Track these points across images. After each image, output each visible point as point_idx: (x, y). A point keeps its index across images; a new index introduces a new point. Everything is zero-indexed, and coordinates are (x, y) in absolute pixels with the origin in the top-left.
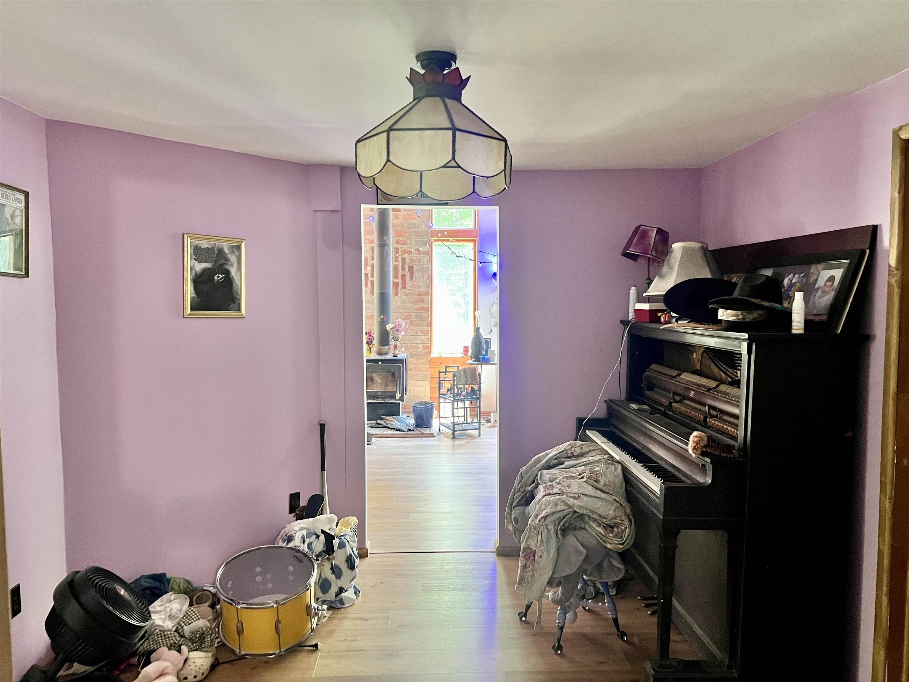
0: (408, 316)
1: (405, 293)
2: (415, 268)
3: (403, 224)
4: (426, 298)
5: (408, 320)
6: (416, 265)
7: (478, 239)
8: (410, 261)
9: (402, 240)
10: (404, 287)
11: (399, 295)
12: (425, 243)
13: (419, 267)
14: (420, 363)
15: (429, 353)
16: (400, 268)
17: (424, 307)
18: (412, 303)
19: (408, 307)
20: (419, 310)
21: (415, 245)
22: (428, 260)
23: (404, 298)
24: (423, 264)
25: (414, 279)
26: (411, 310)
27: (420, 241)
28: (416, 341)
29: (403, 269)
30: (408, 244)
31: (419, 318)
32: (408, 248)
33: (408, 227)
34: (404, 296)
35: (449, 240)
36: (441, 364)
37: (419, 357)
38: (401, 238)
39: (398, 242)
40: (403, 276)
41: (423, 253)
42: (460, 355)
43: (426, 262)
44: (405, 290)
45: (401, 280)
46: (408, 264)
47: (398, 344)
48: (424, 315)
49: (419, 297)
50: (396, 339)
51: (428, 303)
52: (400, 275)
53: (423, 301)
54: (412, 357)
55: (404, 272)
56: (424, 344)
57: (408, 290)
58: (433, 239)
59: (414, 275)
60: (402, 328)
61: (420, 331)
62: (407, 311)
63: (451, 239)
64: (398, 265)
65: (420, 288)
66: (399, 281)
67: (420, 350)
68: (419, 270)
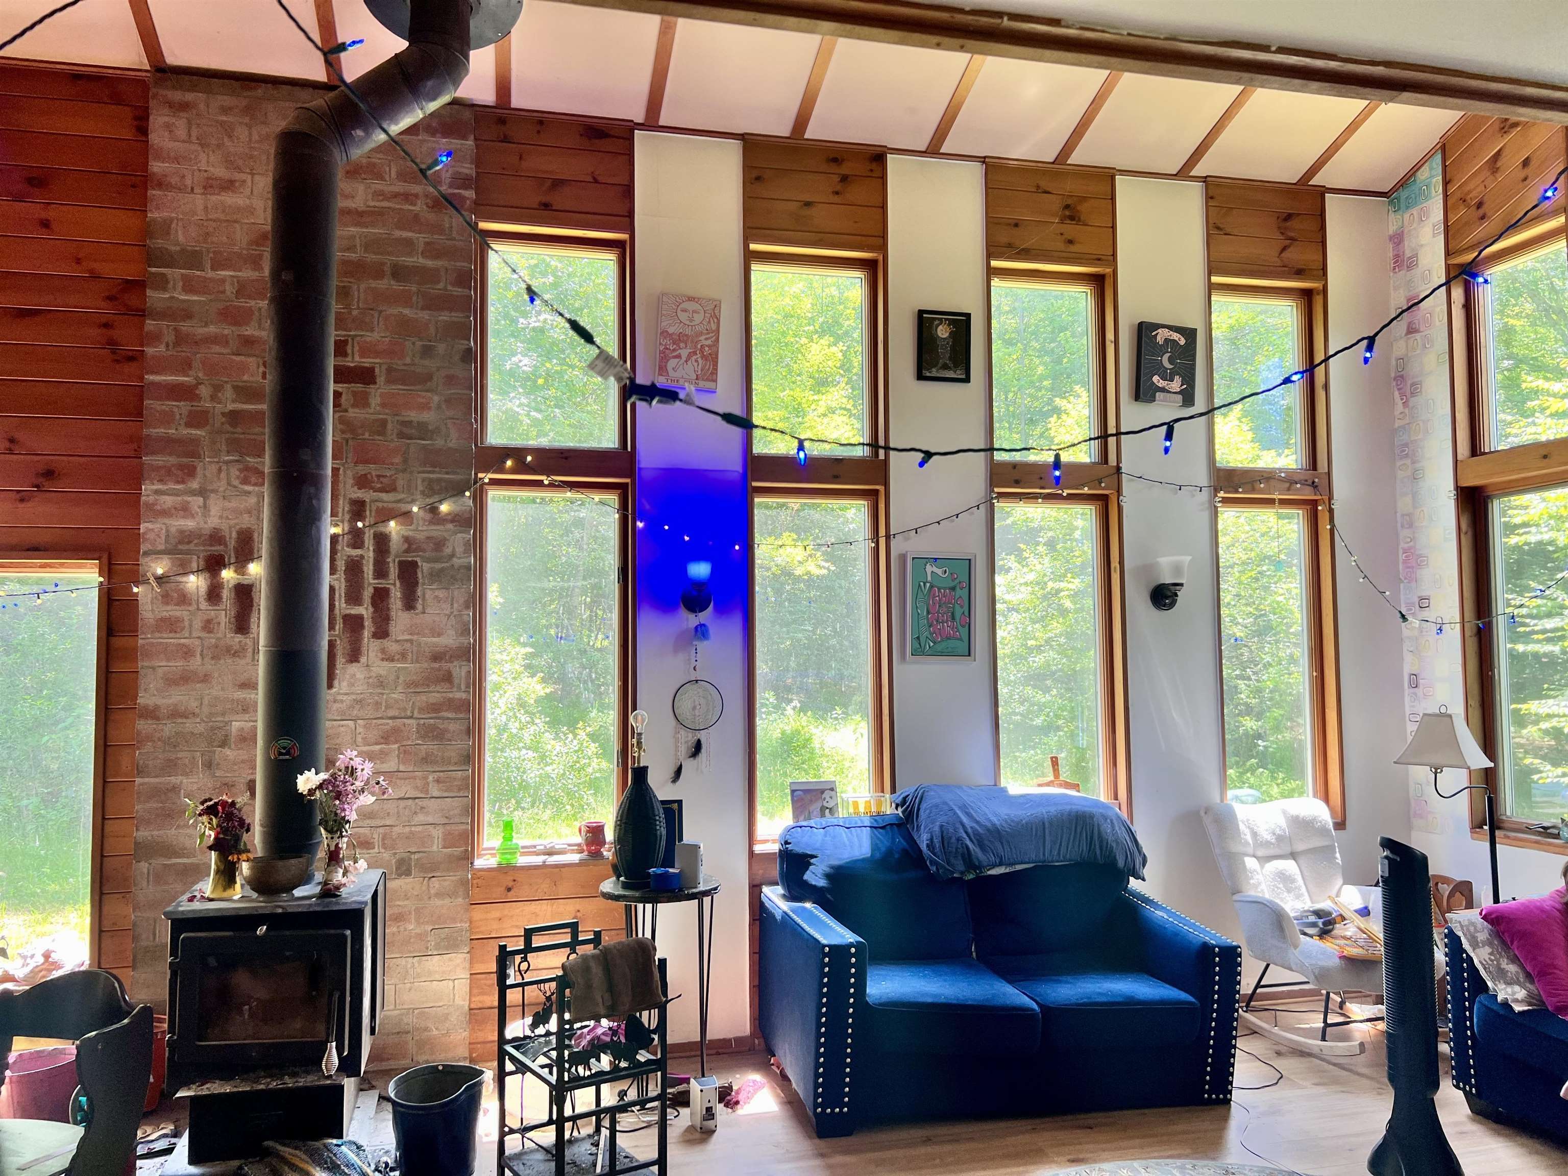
0: (396, 731)
1: (383, 651)
2: (425, 567)
3: (384, 423)
4: (460, 671)
5: (396, 746)
6: (428, 560)
7: (633, 482)
8: (406, 546)
9: (379, 476)
10: (381, 633)
11: (363, 660)
12: (459, 490)
13: (438, 566)
14: (432, 892)
15: (468, 857)
16: (369, 569)
17: (451, 700)
18: (408, 685)
19: (396, 701)
20: (435, 708)
21: (423, 493)
22: (467, 544)
23: (381, 668)
24: (453, 555)
25: (419, 606)
26: (405, 709)
27: (439, 480)
28: (421, 818)
29: (381, 572)
30: (399, 488)
31: (435, 738)
32: (399, 501)
33: (403, 436)
34: (380, 663)
35: (539, 484)
36: (509, 890)
37: (433, 871)
38: (373, 470)
39: (362, 482)
40: (381, 596)
41: (452, 521)
42: (575, 858)
43: (459, 550)
44: (386, 643)
45: (371, 609)
46: (396, 556)
47: (343, 843)
48: (453, 727)
49: (436, 665)
50: (337, 825)
51: (468, 686)
52: (368, 593)
53: (448, 678)
54: (408, 873)
55: (381, 583)
56: (448, 827)
57: (397, 641)
58: (486, 477)
59: (419, 592)
60: (359, 784)
61: (438, 781)
62: (391, 713)
63: (544, 478)
64: (362, 557)
65: (439, 635)
66: (365, 610)
67: (435, 848)
68: (436, 576)
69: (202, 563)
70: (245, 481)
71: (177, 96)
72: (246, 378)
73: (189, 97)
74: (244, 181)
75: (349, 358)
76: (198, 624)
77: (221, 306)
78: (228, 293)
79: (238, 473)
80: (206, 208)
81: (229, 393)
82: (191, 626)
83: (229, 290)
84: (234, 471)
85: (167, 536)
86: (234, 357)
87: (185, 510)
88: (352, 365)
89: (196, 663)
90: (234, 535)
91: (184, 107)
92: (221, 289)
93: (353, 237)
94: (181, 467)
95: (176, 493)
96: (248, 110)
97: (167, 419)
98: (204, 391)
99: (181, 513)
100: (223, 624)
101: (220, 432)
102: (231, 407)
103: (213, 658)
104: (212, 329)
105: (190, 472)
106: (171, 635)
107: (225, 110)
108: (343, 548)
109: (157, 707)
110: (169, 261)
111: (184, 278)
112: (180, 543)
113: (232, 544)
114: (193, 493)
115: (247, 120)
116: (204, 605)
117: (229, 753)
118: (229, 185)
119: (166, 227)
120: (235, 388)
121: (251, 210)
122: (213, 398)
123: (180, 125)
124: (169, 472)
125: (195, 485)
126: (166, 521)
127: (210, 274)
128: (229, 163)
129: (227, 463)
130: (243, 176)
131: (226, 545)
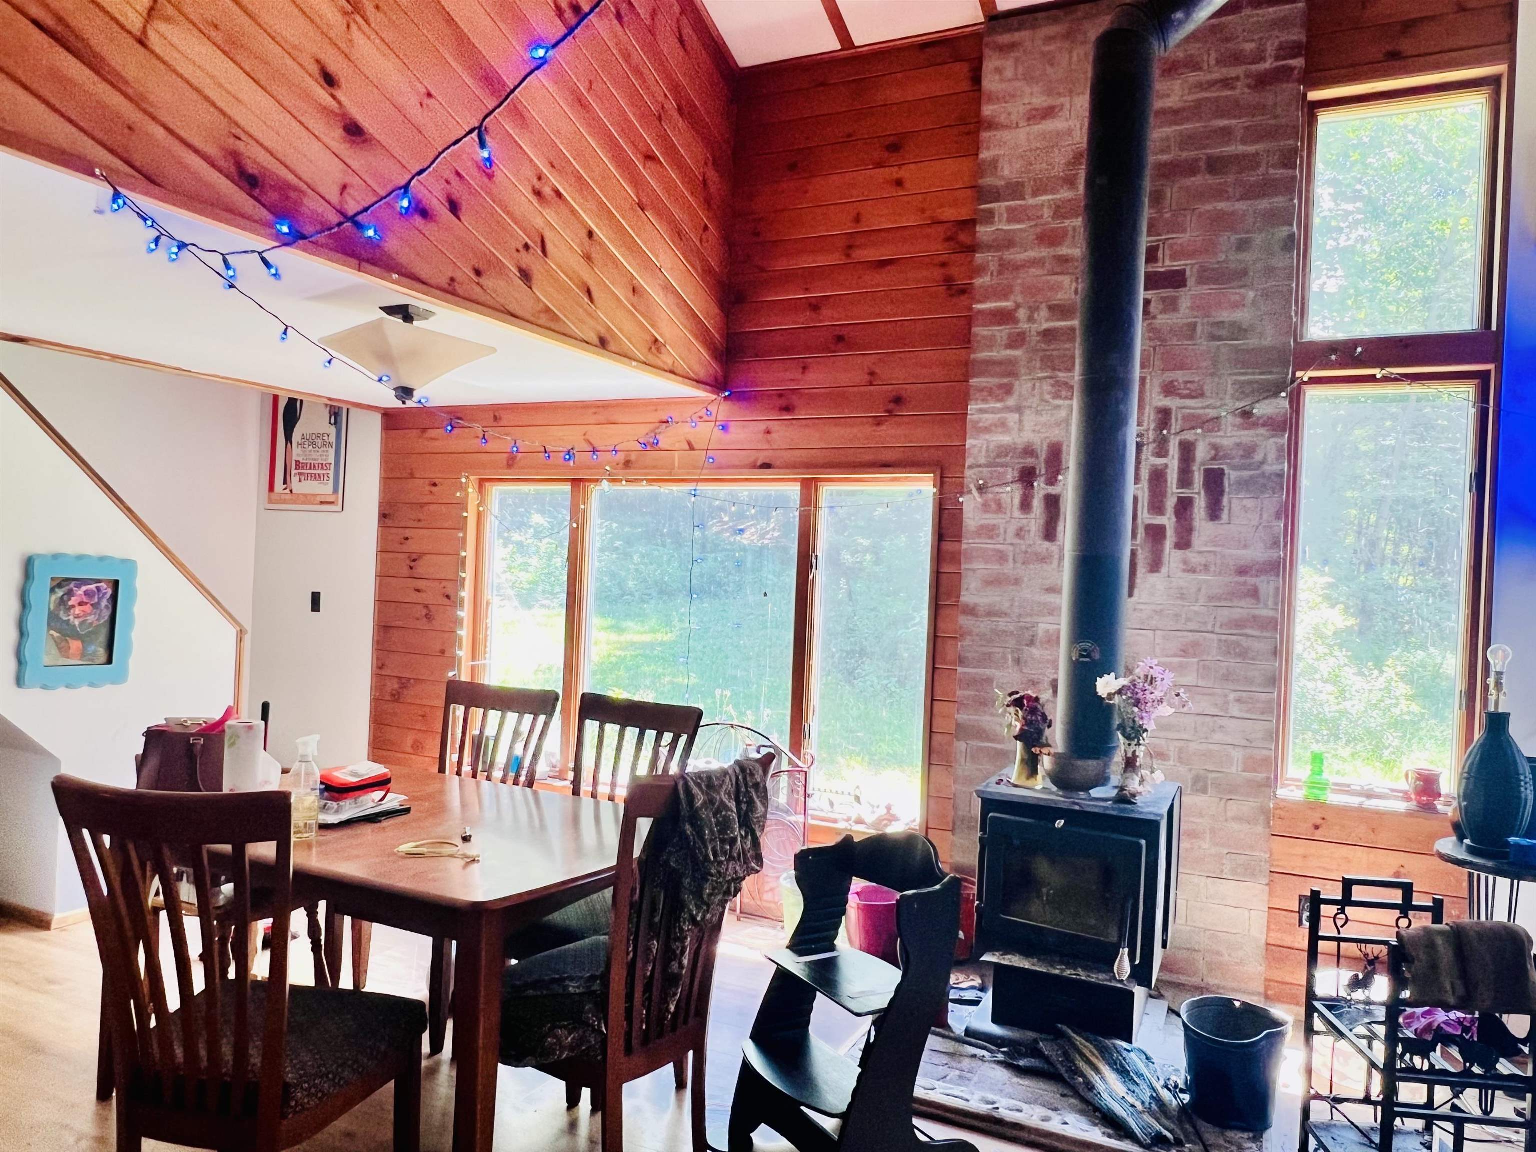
0: (1196, 645)
1: (1185, 562)
2: (1232, 476)
3: (1193, 327)
4: (1267, 586)
5: (1196, 660)
6: (1235, 468)
7: (1499, 370)
8: (1213, 453)
9: (1187, 382)
10: (1184, 544)
11: (1164, 570)
12: (1273, 391)
13: (1246, 474)
14: (1229, 814)
15: (1271, 783)
16: (1173, 476)
17: (1255, 617)
18: (1211, 598)
19: (1196, 613)
20: (1239, 624)
21: (1233, 396)
22: (1280, 450)
23: (1184, 580)
24: (1263, 463)
25: (1225, 516)
26: (1205, 623)
27: (1250, 383)
28: (1218, 737)
29: (1185, 480)
30: (1208, 394)
31: (1240, 655)
32: (1208, 407)
33: (1214, 338)
34: (1180, 574)
35: (1372, 379)
36: (1317, 827)
37: (1230, 792)
38: (1180, 376)
39: (1169, 390)
40: (1184, 506)
41: (1264, 425)
42: (1401, 806)
43: (1272, 456)
44: (1189, 554)
45: (1174, 519)
46: (1203, 464)
47: (1141, 752)
48: (1258, 646)
49: (1242, 579)
50: (1134, 733)
51: (1276, 604)
52: (1171, 503)
53: (1254, 593)
54: (1204, 791)
55: (1186, 493)
56: (1249, 751)
57: (1200, 553)
58: (1306, 375)
59: (1225, 501)
60: (1158, 694)
61: (1239, 701)
62: (1192, 626)
63: (1378, 373)
64: (1166, 466)
65: (1245, 547)
66: (1168, 520)
67: (1234, 770)
68: (1243, 485)
69: (1016, 474)
70: (1057, 396)
71: (1005, 39)
72: (1059, 296)
73: (1017, 36)
74: (1062, 105)
75: (1160, 264)
76: (1012, 530)
77: (1039, 230)
78: (1046, 216)
79: (1050, 388)
80: (1028, 140)
81: (1044, 313)
82: (1005, 532)
83: (1047, 213)
84: (1047, 387)
85: (987, 451)
86: (1049, 278)
87: (1003, 425)
88: (1162, 270)
89: (1008, 568)
90: (1045, 447)
91: (1012, 46)
92: (1040, 214)
93: (1168, 139)
94: (1001, 387)
95: (993, 411)
96: (1068, 36)
97: (991, 343)
98: (1022, 314)
99: (1000, 430)
100: (1032, 534)
101: (1036, 351)
102: (1046, 326)
103: (1024, 563)
104: (1032, 254)
105: (1008, 390)
106: (989, 541)
107: (1049, 39)
108: (1147, 459)
109: (976, 605)
110: (996, 196)
111: (1010, 210)
112: (998, 456)
113: (1043, 456)
114: (1009, 409)
115: (1067, 45)
116: (1017, 514)
117: (1035, 652)
118: (1049, 113)
119: (994, 163)
120: (1051, 308)
121: (1070, 132)
122: (1031, 319)
123: (1008, 65)
124: (990, 392)
125: (1011, 402)
126: (987, 437)
127: (1031, 201)
128: (1049, 92)
129: (1040, 379)
130: (1062, 100)
131: (1037, 457)
